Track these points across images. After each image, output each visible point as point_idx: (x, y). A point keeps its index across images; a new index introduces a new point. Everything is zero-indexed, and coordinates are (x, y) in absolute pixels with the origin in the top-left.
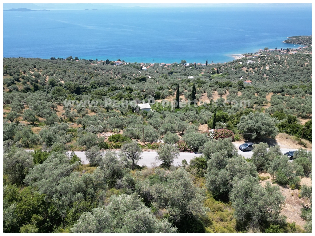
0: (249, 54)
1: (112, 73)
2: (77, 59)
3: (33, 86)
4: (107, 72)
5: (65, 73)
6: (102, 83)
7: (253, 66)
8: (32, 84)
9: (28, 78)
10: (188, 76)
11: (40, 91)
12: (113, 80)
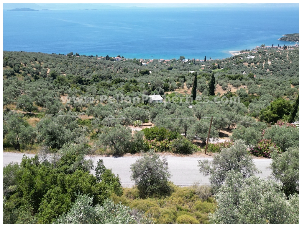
0: (246, 50)
1: (113, 67)
2: (77, 55)
3: (34, 78)
4: (108, 67)
5: (66, 66)
6: (104, 76)
7: (255, 61)
8: (32, 76)
9: (29, 70)
10: (188, 71)
11: (41, 80)
12: (115, 74)
